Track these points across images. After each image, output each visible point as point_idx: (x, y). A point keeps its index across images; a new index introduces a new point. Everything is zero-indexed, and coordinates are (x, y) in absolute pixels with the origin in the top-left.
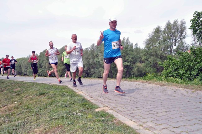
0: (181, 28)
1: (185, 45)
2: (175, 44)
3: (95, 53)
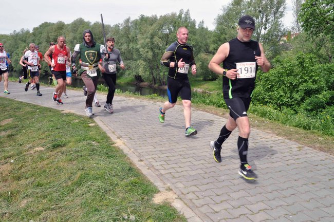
1: (282, 29)
2: (266, 25)
3: (132, 33)
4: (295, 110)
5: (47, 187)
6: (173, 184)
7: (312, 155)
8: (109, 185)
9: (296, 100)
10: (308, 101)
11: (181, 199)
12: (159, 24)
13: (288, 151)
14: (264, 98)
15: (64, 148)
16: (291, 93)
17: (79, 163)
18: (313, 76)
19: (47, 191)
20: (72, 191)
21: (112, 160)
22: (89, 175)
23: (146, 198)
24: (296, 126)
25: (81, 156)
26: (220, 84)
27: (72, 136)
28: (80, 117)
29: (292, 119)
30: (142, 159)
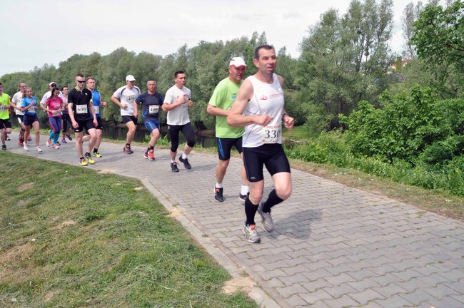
0: (381, 15)
1: (389, 54)
2: (368, 50)
3: (189, 66)
4: (410, 162)
5: (80, 274)
6: (249, 267)
7: (437, 223)
8: (163, 270)
9: (412, 148)
10: (428, 149)
11: (260, 287)
12: (225, 52)
13: (404, 218)
14: (369, 148)
15: (101, 221)
16: (405, 140)
17: (122, 241)
18: (434, 116)
19: (80, 280)
20: (114, 279)
21: (166, 236)
22: (135, 256)
23: (213, 286)
24: (414, 184)
25: (125, 231)
26: (309, 130)
27: (113, 205)
28: (122, 179)
29: (408, 174)
30: (206, 233)
